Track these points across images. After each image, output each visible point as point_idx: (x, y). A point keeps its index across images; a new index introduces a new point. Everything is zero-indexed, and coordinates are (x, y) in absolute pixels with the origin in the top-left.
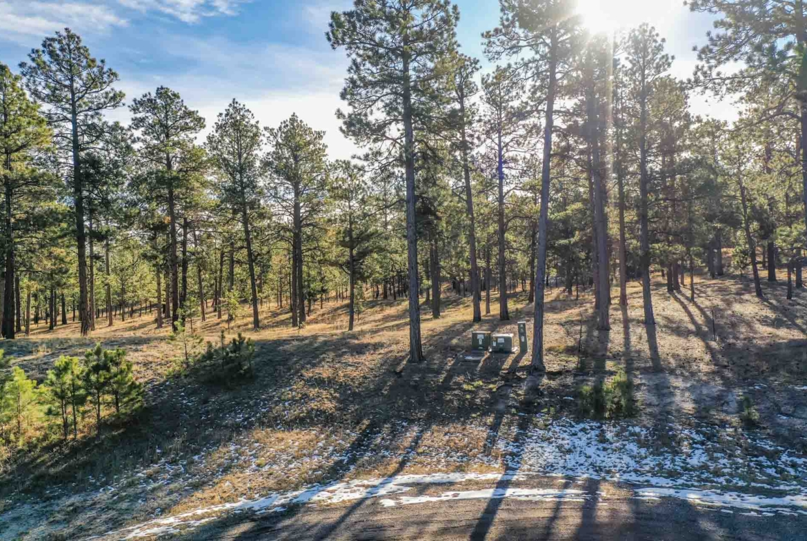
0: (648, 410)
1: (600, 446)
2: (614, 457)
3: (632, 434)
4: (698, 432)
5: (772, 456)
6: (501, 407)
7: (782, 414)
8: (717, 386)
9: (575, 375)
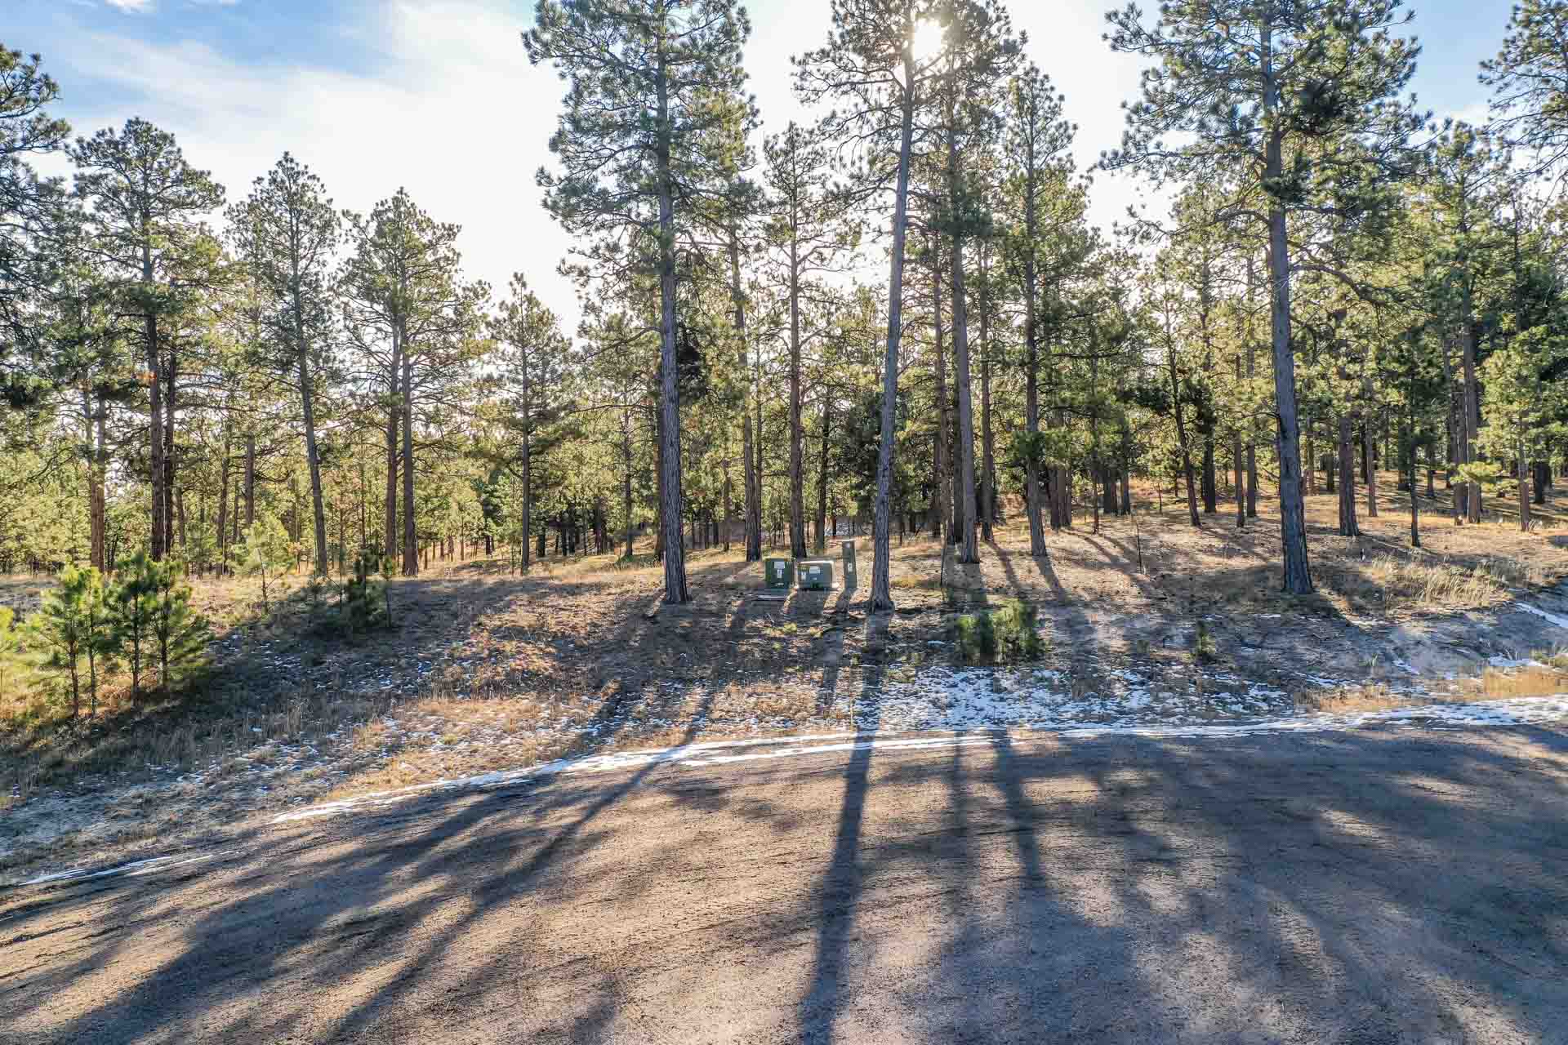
0: (1059, 651)
1: (996, 696)
2: (1019, 706)
3: (1041, 680)
4: (1133, 672)
5: (1239, 691)
6: (832, 657)
7: (1246, 645)
8: (1154, 620)
9: (943, 612)
